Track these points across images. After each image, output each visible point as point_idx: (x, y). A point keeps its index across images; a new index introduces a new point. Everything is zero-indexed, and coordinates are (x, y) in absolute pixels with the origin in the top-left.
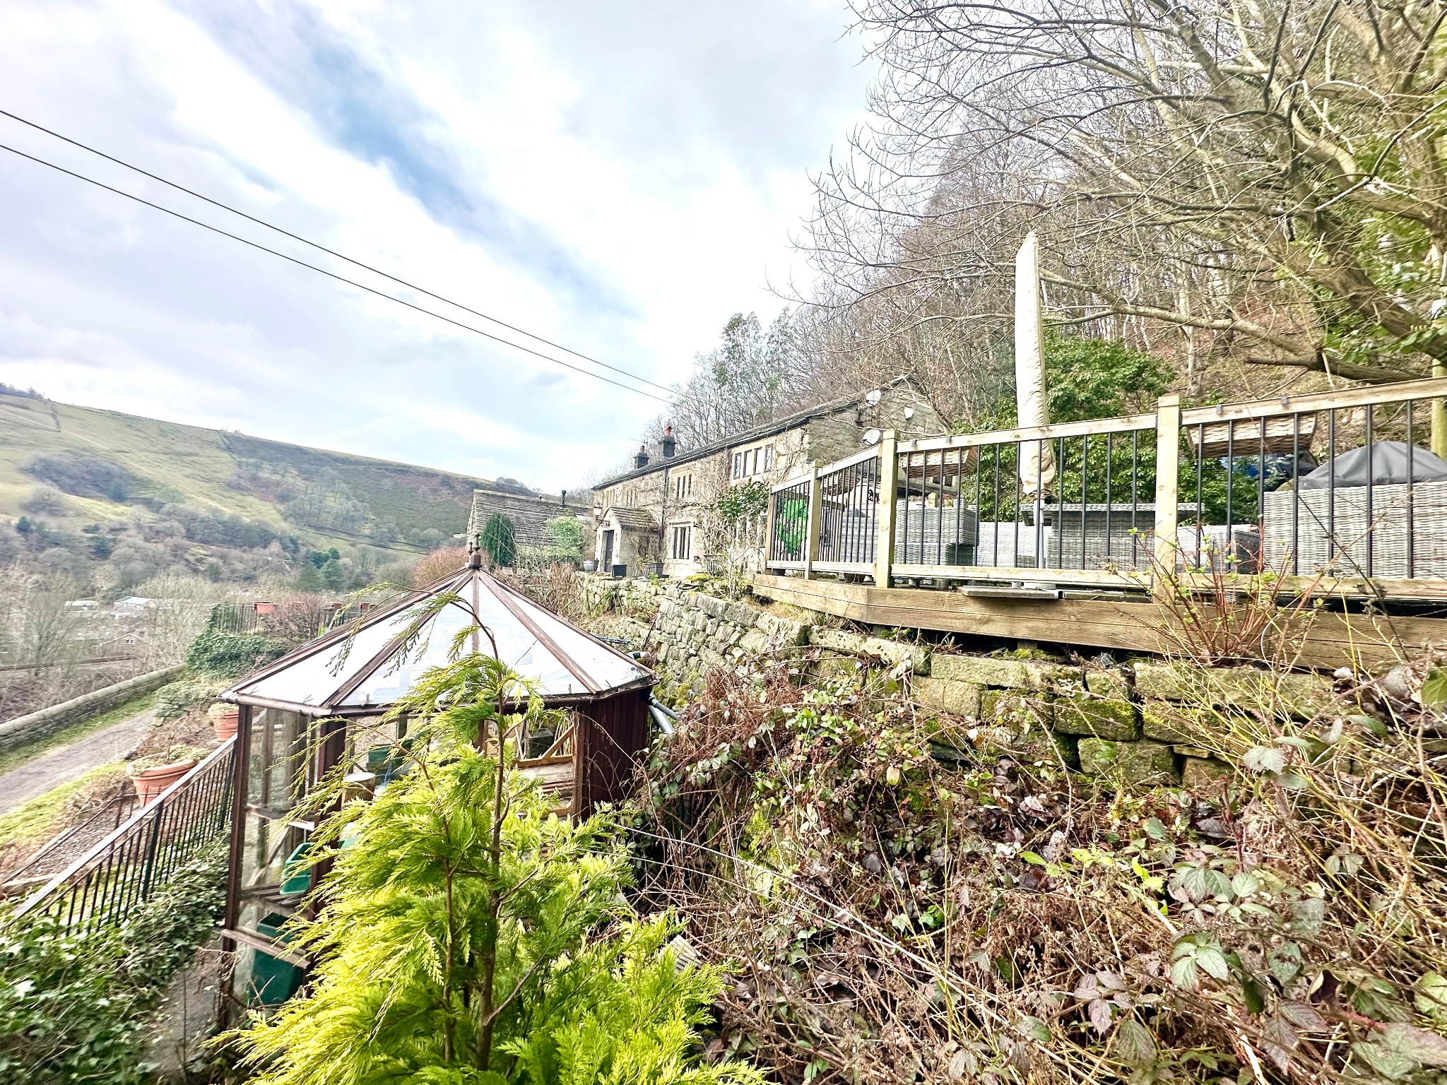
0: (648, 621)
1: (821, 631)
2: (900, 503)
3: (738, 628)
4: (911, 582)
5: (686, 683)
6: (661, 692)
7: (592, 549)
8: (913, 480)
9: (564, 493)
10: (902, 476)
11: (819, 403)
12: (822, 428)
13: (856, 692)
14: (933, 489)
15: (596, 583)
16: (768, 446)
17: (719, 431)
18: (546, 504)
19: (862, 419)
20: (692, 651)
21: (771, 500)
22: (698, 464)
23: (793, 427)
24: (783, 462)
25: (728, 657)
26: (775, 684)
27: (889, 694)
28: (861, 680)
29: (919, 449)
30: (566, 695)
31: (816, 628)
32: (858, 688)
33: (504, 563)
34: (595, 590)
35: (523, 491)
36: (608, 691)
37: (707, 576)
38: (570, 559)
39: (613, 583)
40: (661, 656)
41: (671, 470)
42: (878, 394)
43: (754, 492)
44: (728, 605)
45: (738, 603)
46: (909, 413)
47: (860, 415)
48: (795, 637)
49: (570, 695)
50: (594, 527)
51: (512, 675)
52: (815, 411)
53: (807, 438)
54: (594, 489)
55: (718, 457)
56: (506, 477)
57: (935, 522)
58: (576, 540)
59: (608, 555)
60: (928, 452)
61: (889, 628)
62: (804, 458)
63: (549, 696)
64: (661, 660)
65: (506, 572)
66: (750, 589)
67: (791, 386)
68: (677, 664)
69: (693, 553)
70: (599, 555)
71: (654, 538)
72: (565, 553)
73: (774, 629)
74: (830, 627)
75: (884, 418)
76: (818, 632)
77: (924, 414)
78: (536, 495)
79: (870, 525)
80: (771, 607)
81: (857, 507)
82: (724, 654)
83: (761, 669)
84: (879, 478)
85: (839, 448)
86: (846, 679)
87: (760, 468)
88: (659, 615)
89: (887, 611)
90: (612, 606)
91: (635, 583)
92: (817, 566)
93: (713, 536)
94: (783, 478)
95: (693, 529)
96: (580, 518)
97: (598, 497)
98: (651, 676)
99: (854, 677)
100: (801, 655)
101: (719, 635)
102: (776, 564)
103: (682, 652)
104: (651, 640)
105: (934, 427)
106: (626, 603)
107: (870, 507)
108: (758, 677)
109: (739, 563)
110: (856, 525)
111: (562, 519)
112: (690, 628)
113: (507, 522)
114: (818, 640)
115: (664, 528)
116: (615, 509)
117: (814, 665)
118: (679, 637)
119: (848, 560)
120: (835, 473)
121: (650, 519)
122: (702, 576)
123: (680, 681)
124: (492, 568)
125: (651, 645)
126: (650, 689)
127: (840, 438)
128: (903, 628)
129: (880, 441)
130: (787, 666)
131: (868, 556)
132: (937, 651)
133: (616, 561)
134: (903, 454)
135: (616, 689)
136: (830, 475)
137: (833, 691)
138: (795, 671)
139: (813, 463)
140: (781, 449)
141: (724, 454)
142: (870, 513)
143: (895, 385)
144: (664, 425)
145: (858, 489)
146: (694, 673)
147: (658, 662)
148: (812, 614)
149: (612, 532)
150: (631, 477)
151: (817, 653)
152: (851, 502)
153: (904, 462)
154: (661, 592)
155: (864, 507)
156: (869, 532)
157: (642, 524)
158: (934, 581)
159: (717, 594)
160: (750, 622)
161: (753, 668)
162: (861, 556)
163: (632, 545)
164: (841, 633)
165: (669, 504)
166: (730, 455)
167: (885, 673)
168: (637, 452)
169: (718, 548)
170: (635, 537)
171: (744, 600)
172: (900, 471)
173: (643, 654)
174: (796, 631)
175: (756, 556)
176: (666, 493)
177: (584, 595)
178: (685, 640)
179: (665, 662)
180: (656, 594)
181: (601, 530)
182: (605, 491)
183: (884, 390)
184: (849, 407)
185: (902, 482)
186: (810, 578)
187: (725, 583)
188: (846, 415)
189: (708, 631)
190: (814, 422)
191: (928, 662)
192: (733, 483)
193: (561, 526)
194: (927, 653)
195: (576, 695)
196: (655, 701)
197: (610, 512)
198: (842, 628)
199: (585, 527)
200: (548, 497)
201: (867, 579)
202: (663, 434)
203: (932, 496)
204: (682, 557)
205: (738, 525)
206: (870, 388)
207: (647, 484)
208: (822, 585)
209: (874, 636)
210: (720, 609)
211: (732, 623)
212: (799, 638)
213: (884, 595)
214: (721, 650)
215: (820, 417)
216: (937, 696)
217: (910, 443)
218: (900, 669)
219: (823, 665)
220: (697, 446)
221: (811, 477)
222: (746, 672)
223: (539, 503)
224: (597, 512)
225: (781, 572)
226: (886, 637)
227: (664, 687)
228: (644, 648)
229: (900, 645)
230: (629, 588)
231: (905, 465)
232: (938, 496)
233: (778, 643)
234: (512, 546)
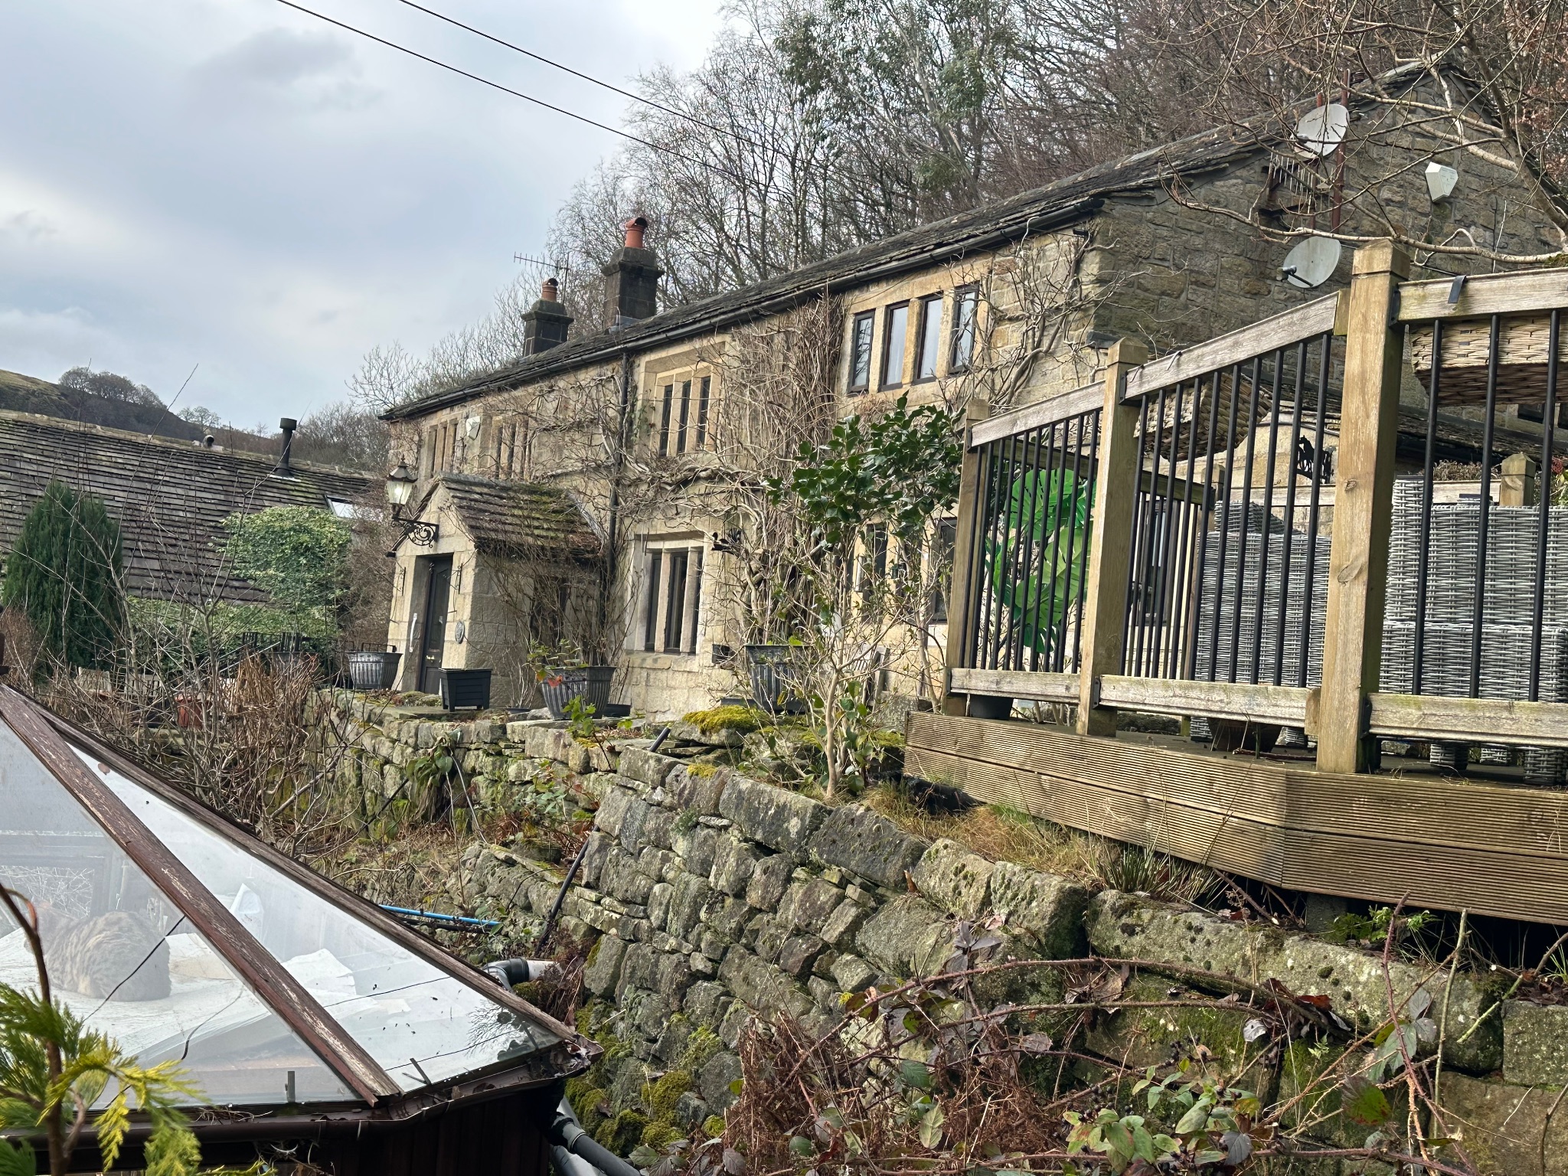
0: (555, 857)
1: (1128, 908)
2: (1403, 491)
3: (852, 891)
4: (1435, 755)
5: (679, 1068)
6: (595, 1098)
7: (377, 614)
8: (1447, 411)
9: (289, 426)
10: (1414, 395)
11: (1134, 146)
12: (1146, 232)
13: (1245, 1121)
14: (1517, 440)
15: (391, 728)
16: (961, 290)
17: (802, 230)
18: (231, 463)
19: (1282, 202)
20: (699, 963)
21: (966, 471)
22: (730, 345)
23: (1047, 227)
24: (1011, 340)
25: (818, 986)
26: (974, 1084)
27: (1357, 1130)
28: (1262, 1082)
29: (1479, 309)
30: (276, 1109)
31: (1110, 896)
32: (1253, 1110)
33: (83, 656)
34: (384, 750)
35: (152, 415)
36: (417, 1096)
37: (755, 714)
38: (307, 646)
39: (443, 729)
40: (596, 974)
41: (644, 360)
42: (1340, 116)
43: (913, 442)
44: (820, 813)
45: (858, 809)
46: (1441, 179)
47: (1275, 187)
48: (1040, 925)
49: (292, 1107)
50: (387, 544)
51: (96, 1054)
52: (1127, 172)
53: (1092, 267)
54: (391, 416)
55: (797, 321)
56: (96, 370)
57: (1527, 556)
58: (324, 586)
59: (430, 634)
60: (1504, 322)
61: (1360, 907)
62: (1080, 332)
63: (221, 1113)
64: (597, 988)
65: (87, 684)
66: (895, 757)
67: (1044, 87)
68: (648, 1006)
69: (710, 634)
70: (400, 635)
71: (581, 582)
72: (289, 627)
73: (972, 896)
74: (1161, 899)
75: (1354, 196)
76: (1119, 912)
77: (1493, 183)
78: (193, 431)
79: (1298, 559)
80: (962, 824)
81: (1258, 499)
82: (804, 975)
83: (924, 1033)
84: (1332, 401)
85: (1200, 296)
86: (1211, 1081)
87: (937, 357)
88: (595, 836)
89: (1357, 849)
90: (441, 805)
91: (515, 727)
92: (1118, 691)
93: (776, 577)
94: (1013, 398)
95: (711, 558)
96: (342, 510)
97: (401, 448)
98: (561, 1046)
99: (1237, 1071)
100: (1060, 987)
101: (791, 912)
102: (980, 681)
103: (666, 964)
104: (568, 921)
105: (1527, 231)
106: (485, 794)
107: (1304, 499)
108: (916, 1055)
109: (859, 673)
110: (1253, 558)
111: (277, 513)
112: (695, 882)
113: (96, 518)
114: (1118, 939)
115: (615, 550)
116: (459, 485)
117: (1106, 1022)
118: (656, 914)
119: (1222, 676)
120: (1186, 385)
121: (572, 519)
122: (736, 713)
123: (658, 1061)
124: (41, 673)
125: (565, 936)
126: (554, 1091)
127: (1207, 263)
128: (1409, 911)
129: (1342, 278)
130: (1012, 1024)
131: (1291, 661)
132: (1524, 992)
133: (454, 657)
134: (1420, 326)
135: (443, 1088)
136: (1168, 391)
137: (1170, 1113)
138: (1039, 1043)
139: (1115, 351)
140: (1008, 300)
141: (817, 313)
142: (1301, 518)
143: (1397, 87)
144: (625, 209)
145: (1263, 436)
146: (703, 1036)
147: (586, 996)
148: (1098, 849)
149: (448, 558)
150: (509, 380)
151: (1116, 983)
152: (1238, 479)
153: (1421, 355)
154: (601, 761)
155: (1280, 499)
156: (1297, 583)
157: (538, 534)
158: (1515, 752)
159: (784, 775)
160: (891, 873)
161: (900, 1026)
162: (1268, 659)
163: (512, 606)
164: (1196, 918)
165: (635, 469)
166: (836, 319)
167: (1343, 1060)
168: (530, 297)
169: (792, 621)
170: (522, 580)
171: (875, 796)
172: (1407, 379)
173: (536, 967)
174: (1045, 905)
175: (915, 649)
176: (624, 437)
177: (347, 769)
178: (675, 925)
179: (609, 997)
180: (587, 769)
181: (410, 552)
182: (428, 424)
183: (1357, 105)
184: (1240, 160)
185: (1415, 414)
186: (1094, 730)
187: (811, 737)
188: (1229, 187)
189: (754, 897)
190: (1119, 209)
191: (1492, 1028)
192: (847, 408)
193: (276, 536)
194: (1489, 999)
195: (312, 1108)
196: (574, 1131)
197: (441, 495)
198: (1201, 900)
199: (358, 542)
200: (233, 438)
201: (1284, 738)
202: (616, 241)
203: (1516, 464)
204: (672, 644)
205: (860, 548)
206: (1312, 98)
207: (563, 406)
208: (1133, 752)
209: (1309, 933)
210: (794, 825)
211: (833, 875)
212: (1053, 931)
213: (1339, 795)
214: (794, 962)
215: (1140, 195)
216: (1524, 1144)
217: (1444, 287)
218: (1397, 1049)
219: (1136, 1026)
220: (728, 285)
221: (1105, 399)
222: (875, 1038)
223: (204, 460)
224: (399, 493)
225: (998, 708)
226: (1349, 939)
227: (604, 1080)
228: (542, 949)
229: (1395, 969)
230: (498, 746)
231: (1426, 364)
232: (1534, 465)
233: (985, 944)
234: (112, 600)
